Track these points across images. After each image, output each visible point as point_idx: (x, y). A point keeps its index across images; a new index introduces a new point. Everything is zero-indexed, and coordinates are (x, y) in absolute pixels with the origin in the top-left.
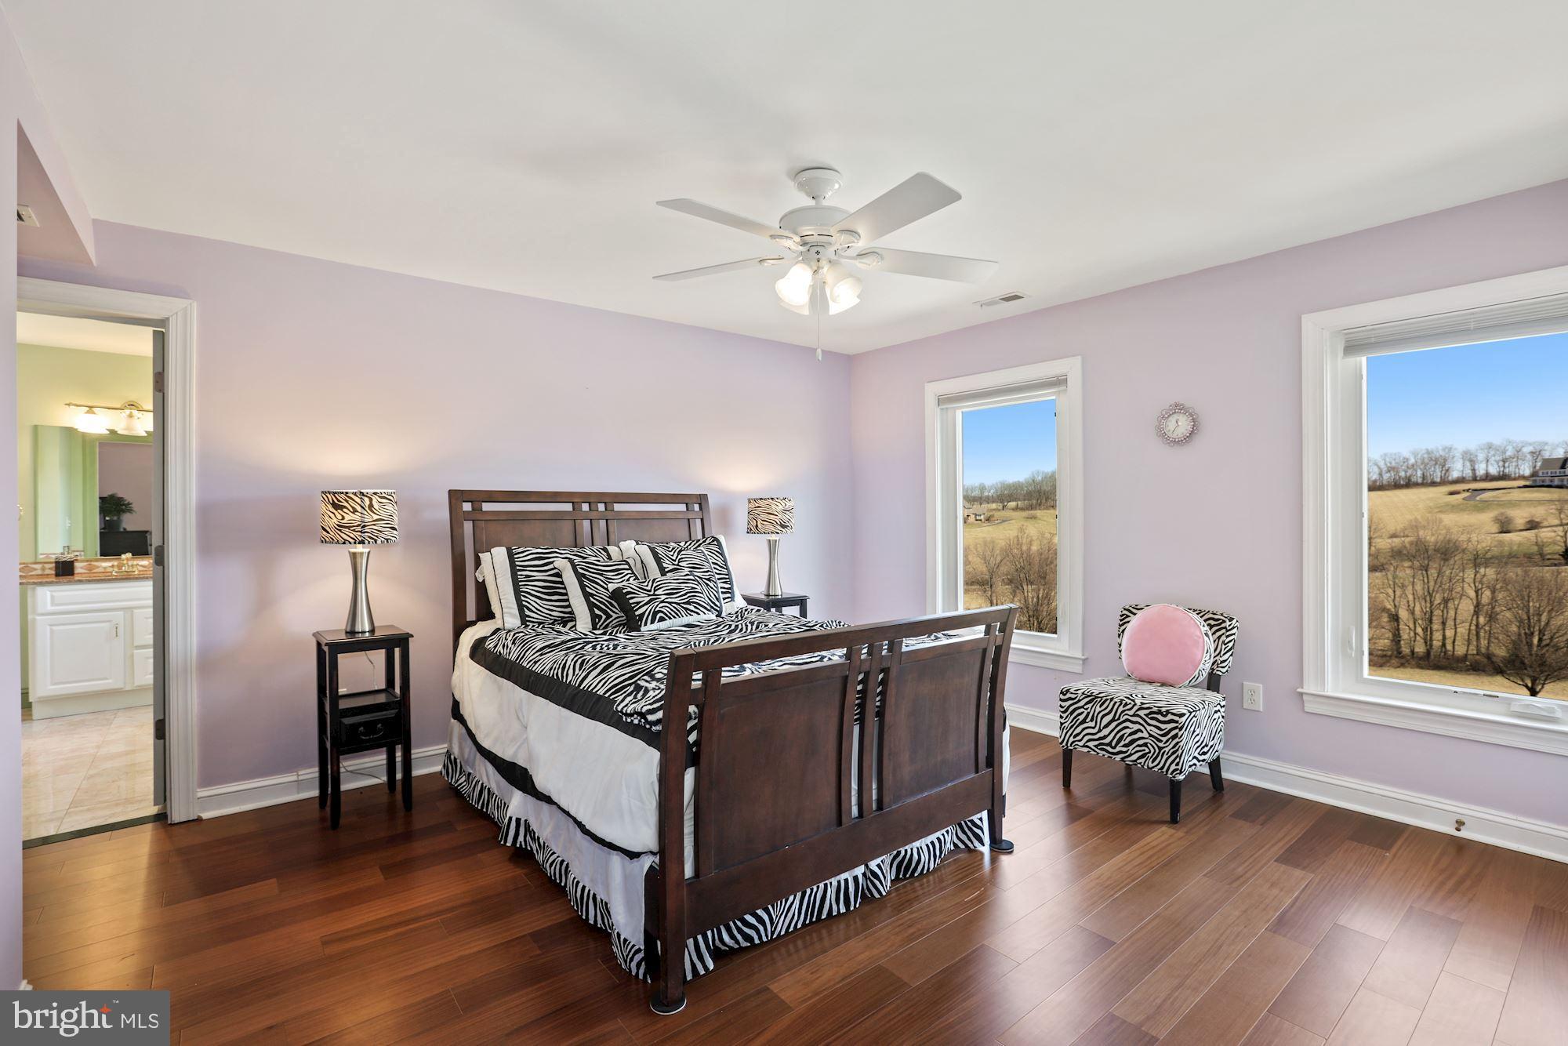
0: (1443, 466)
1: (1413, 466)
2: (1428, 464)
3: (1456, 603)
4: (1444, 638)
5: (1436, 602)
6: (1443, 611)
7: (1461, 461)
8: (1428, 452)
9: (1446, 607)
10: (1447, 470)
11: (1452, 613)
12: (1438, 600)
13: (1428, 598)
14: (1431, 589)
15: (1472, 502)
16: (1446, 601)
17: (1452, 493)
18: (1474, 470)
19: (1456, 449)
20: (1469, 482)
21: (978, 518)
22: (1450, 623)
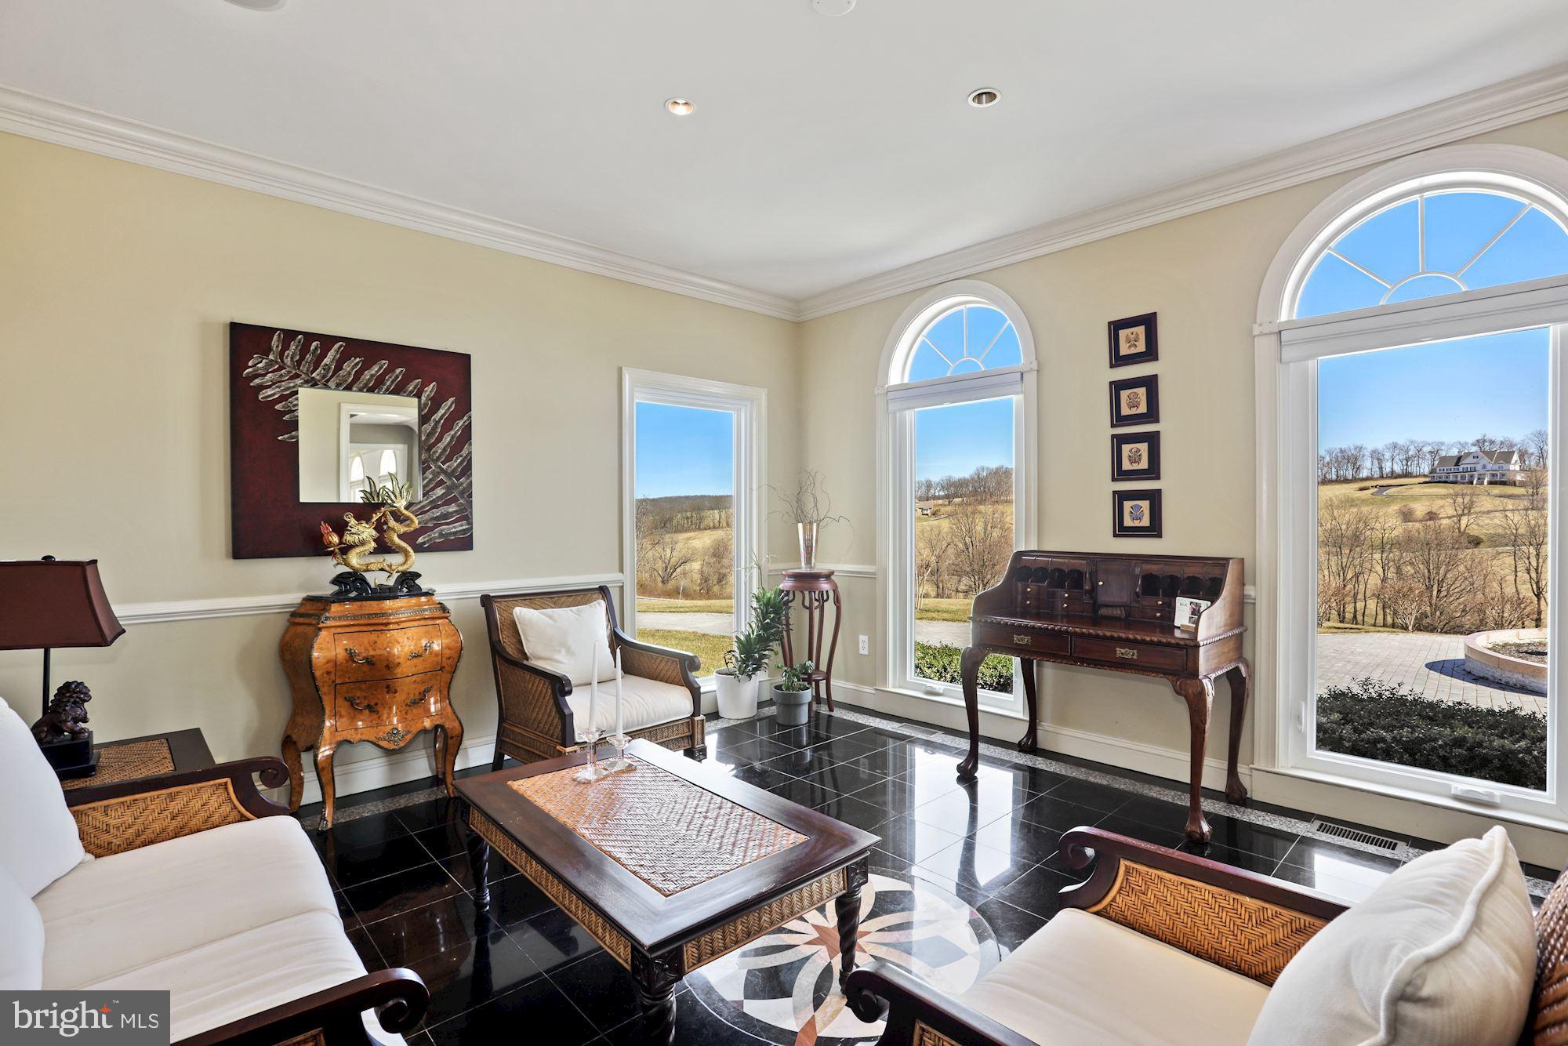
0: (1355, 464)
1: (1328, 463)
2: (1341, 462)
3: (1366, 577)
4: (1355, 611)
5: (1349, 577)
6: (1354, 586)
7: (1370, 459)
8: (1341, 451)
9: (1357, 580)
10: (1358, 468)
11: (1362, 587)
12: (1350, 575)
13: (1341, 574)
14: (1344, 564)
15: (1379, 497)
16: (1357, 576)
17: (1362, 489)
18: (1381, 468)
19: (1366, 448)
20: (1377, 479)
21: (925, 512)
22: (1360, 596)
